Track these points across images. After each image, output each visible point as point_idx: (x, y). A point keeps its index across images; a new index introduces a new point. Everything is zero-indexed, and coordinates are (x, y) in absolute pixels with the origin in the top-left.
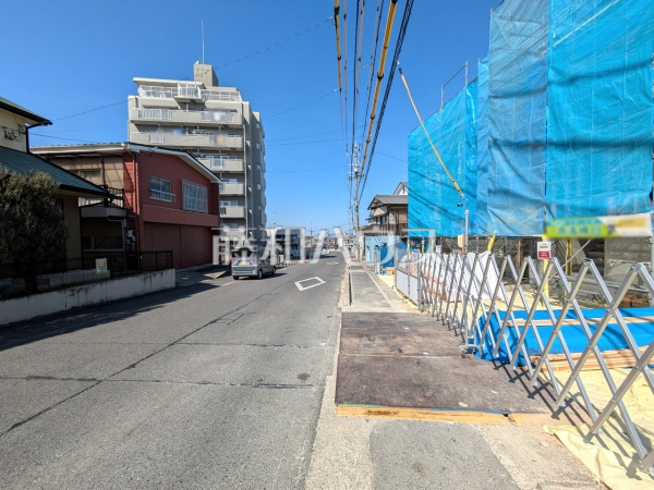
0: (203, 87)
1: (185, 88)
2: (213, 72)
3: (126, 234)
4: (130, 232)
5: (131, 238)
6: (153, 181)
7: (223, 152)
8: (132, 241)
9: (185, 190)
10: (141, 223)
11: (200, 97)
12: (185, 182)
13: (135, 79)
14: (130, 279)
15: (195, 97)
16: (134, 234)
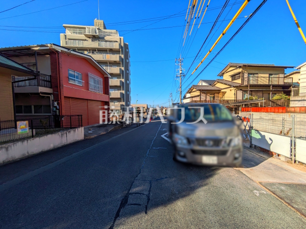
0: (99, 29)
1: (89, 30)
2: (104, 24)
3: (53, 104)
4: (56, 103)
5: (56, 107)
6: (71, 72)
7: (110, 63)
8: (57, 109)
9: (90, 79)
10: (62, 97)
11: (98, 34)
12: (90, 74)
13: (64, 25)
14: (50, 136)
15: (95, 34)
16: (58, 104)
